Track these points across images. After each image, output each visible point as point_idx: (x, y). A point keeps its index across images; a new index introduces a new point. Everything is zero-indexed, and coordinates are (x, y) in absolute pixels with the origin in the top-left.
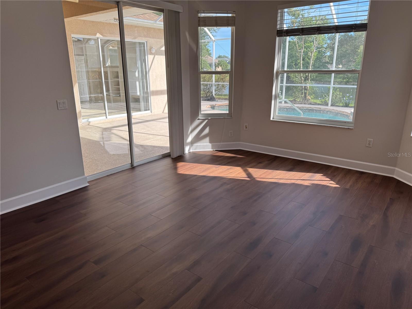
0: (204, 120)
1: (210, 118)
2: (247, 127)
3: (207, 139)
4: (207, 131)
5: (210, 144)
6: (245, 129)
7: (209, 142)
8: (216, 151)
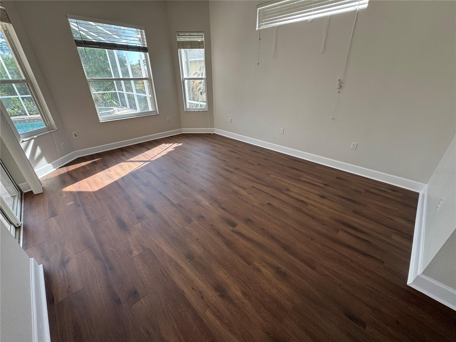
0: (30, 140)
1: (36, 137)
2: (77, 135)
3: (44, 160)
4: (39, 151)
5: (49, 164)
6: (75, 137)
7: (47, 163)
8: (60, 168)
